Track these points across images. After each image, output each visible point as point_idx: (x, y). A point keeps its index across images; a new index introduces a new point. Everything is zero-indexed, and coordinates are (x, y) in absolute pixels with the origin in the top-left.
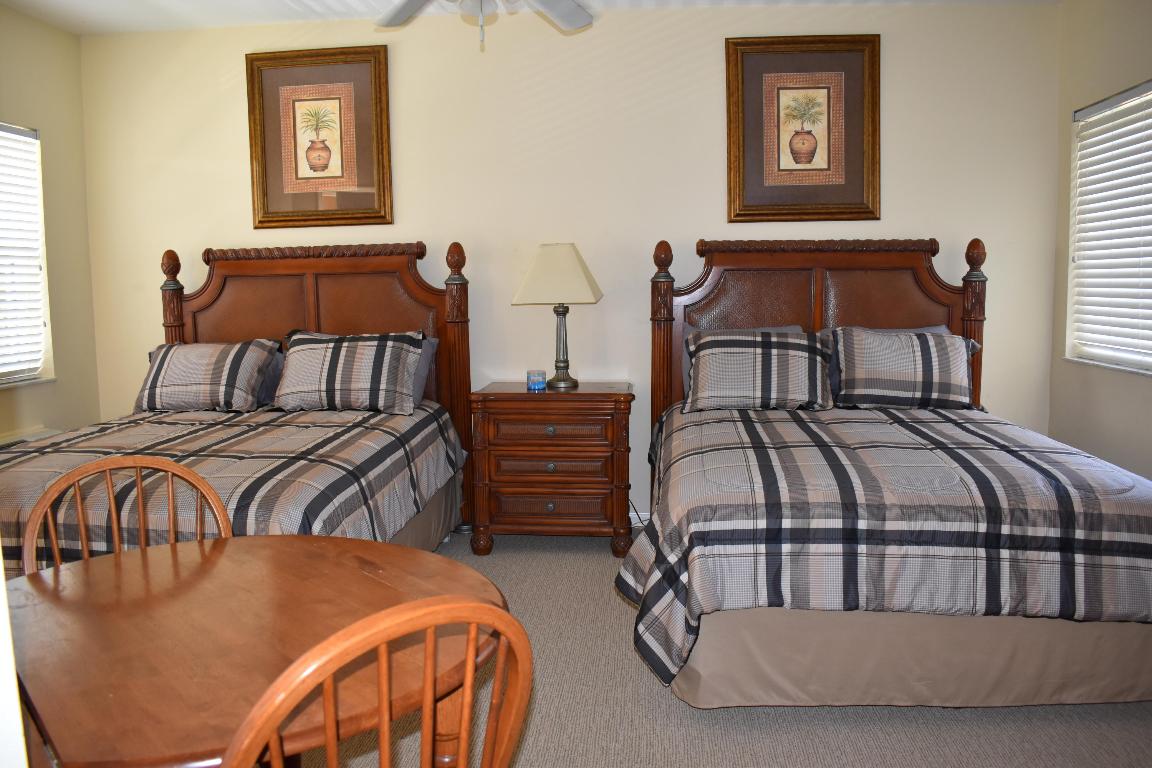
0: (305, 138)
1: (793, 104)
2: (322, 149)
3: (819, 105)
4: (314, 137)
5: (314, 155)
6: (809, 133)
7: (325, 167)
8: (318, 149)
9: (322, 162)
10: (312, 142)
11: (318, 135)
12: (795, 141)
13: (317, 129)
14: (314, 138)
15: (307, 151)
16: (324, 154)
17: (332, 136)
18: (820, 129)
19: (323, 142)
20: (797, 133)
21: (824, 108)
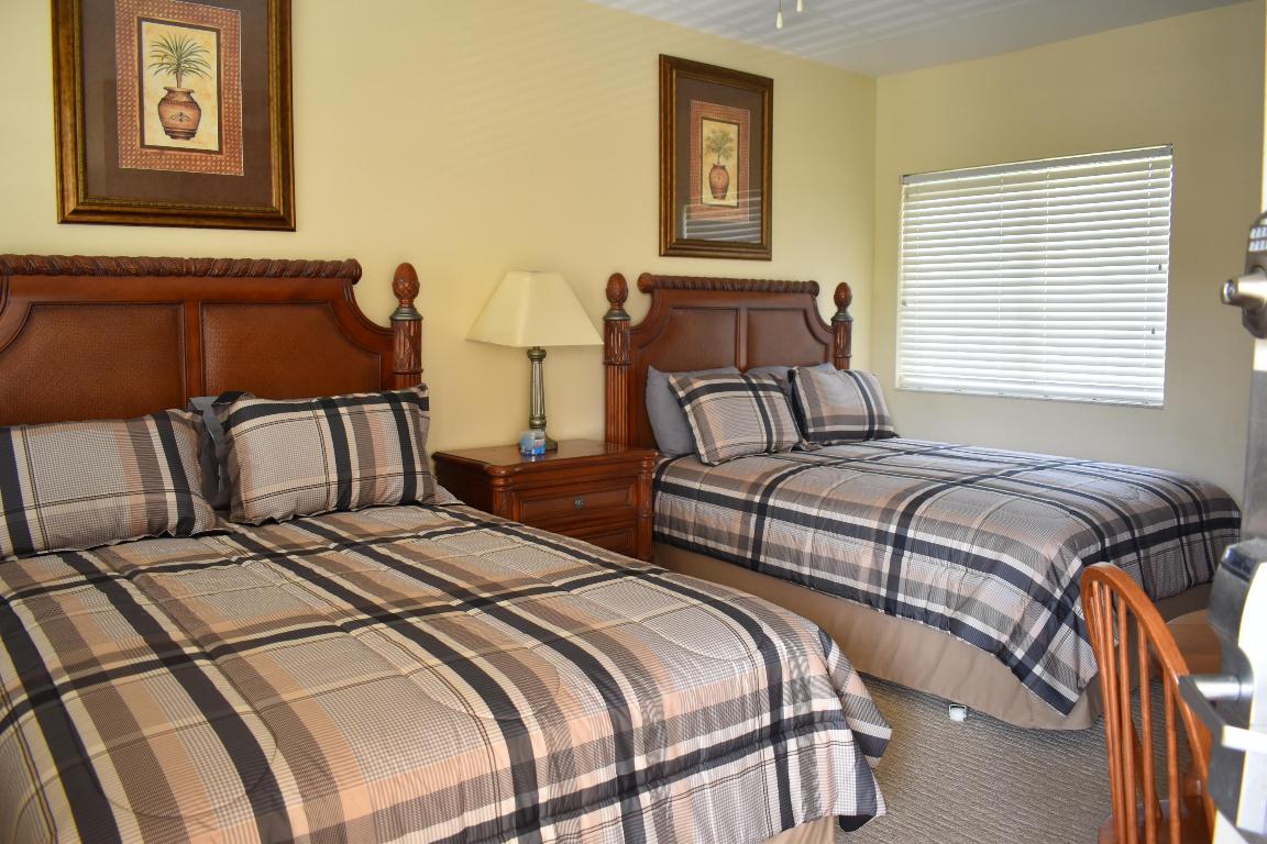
0: (156, 83)
1: (711, 135)
2: (185, 104)
3: (731, 140)
4: (172, 82)
5: (172, 111)
6: (723, 168)
7: (190, 134)
8: (181, 104)
9: (185, 125)
10: (170, 91)
11: (179, 81)
12: (713, 175)
13: (178, 72)
14: (173, 85)
15: (159, 105)
16: (189, 113)
17: (203, 86)
18: (731, 164)
19: (188, 93)
20: (715, 167)
21: (735, 144)
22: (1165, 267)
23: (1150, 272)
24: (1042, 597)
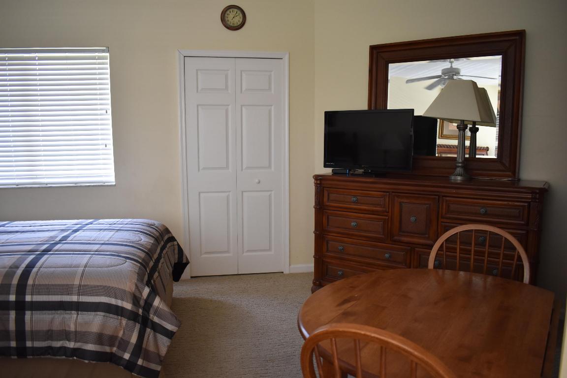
22: (110, 112)
23: (101, 115)
24: (132, 316)
